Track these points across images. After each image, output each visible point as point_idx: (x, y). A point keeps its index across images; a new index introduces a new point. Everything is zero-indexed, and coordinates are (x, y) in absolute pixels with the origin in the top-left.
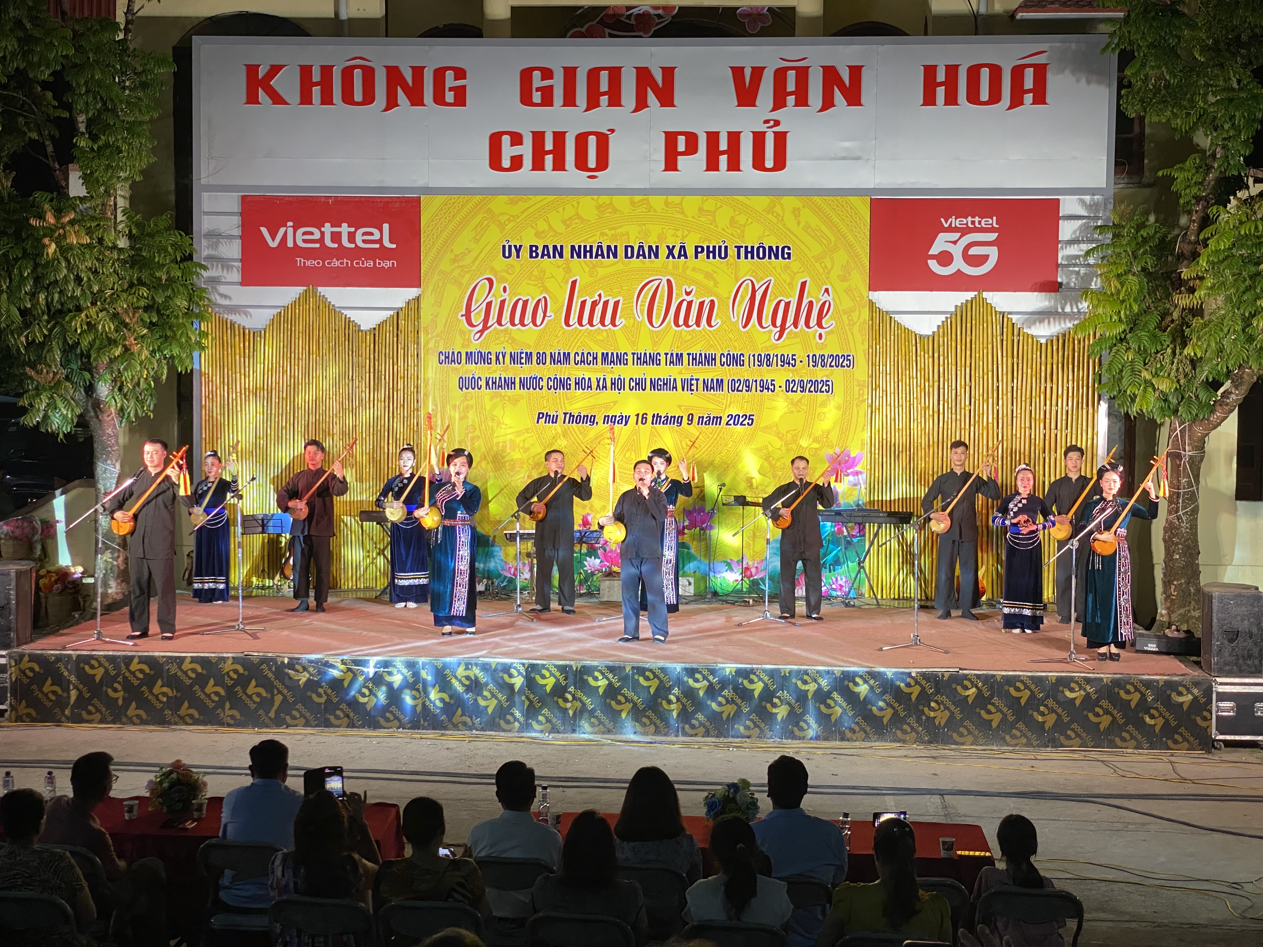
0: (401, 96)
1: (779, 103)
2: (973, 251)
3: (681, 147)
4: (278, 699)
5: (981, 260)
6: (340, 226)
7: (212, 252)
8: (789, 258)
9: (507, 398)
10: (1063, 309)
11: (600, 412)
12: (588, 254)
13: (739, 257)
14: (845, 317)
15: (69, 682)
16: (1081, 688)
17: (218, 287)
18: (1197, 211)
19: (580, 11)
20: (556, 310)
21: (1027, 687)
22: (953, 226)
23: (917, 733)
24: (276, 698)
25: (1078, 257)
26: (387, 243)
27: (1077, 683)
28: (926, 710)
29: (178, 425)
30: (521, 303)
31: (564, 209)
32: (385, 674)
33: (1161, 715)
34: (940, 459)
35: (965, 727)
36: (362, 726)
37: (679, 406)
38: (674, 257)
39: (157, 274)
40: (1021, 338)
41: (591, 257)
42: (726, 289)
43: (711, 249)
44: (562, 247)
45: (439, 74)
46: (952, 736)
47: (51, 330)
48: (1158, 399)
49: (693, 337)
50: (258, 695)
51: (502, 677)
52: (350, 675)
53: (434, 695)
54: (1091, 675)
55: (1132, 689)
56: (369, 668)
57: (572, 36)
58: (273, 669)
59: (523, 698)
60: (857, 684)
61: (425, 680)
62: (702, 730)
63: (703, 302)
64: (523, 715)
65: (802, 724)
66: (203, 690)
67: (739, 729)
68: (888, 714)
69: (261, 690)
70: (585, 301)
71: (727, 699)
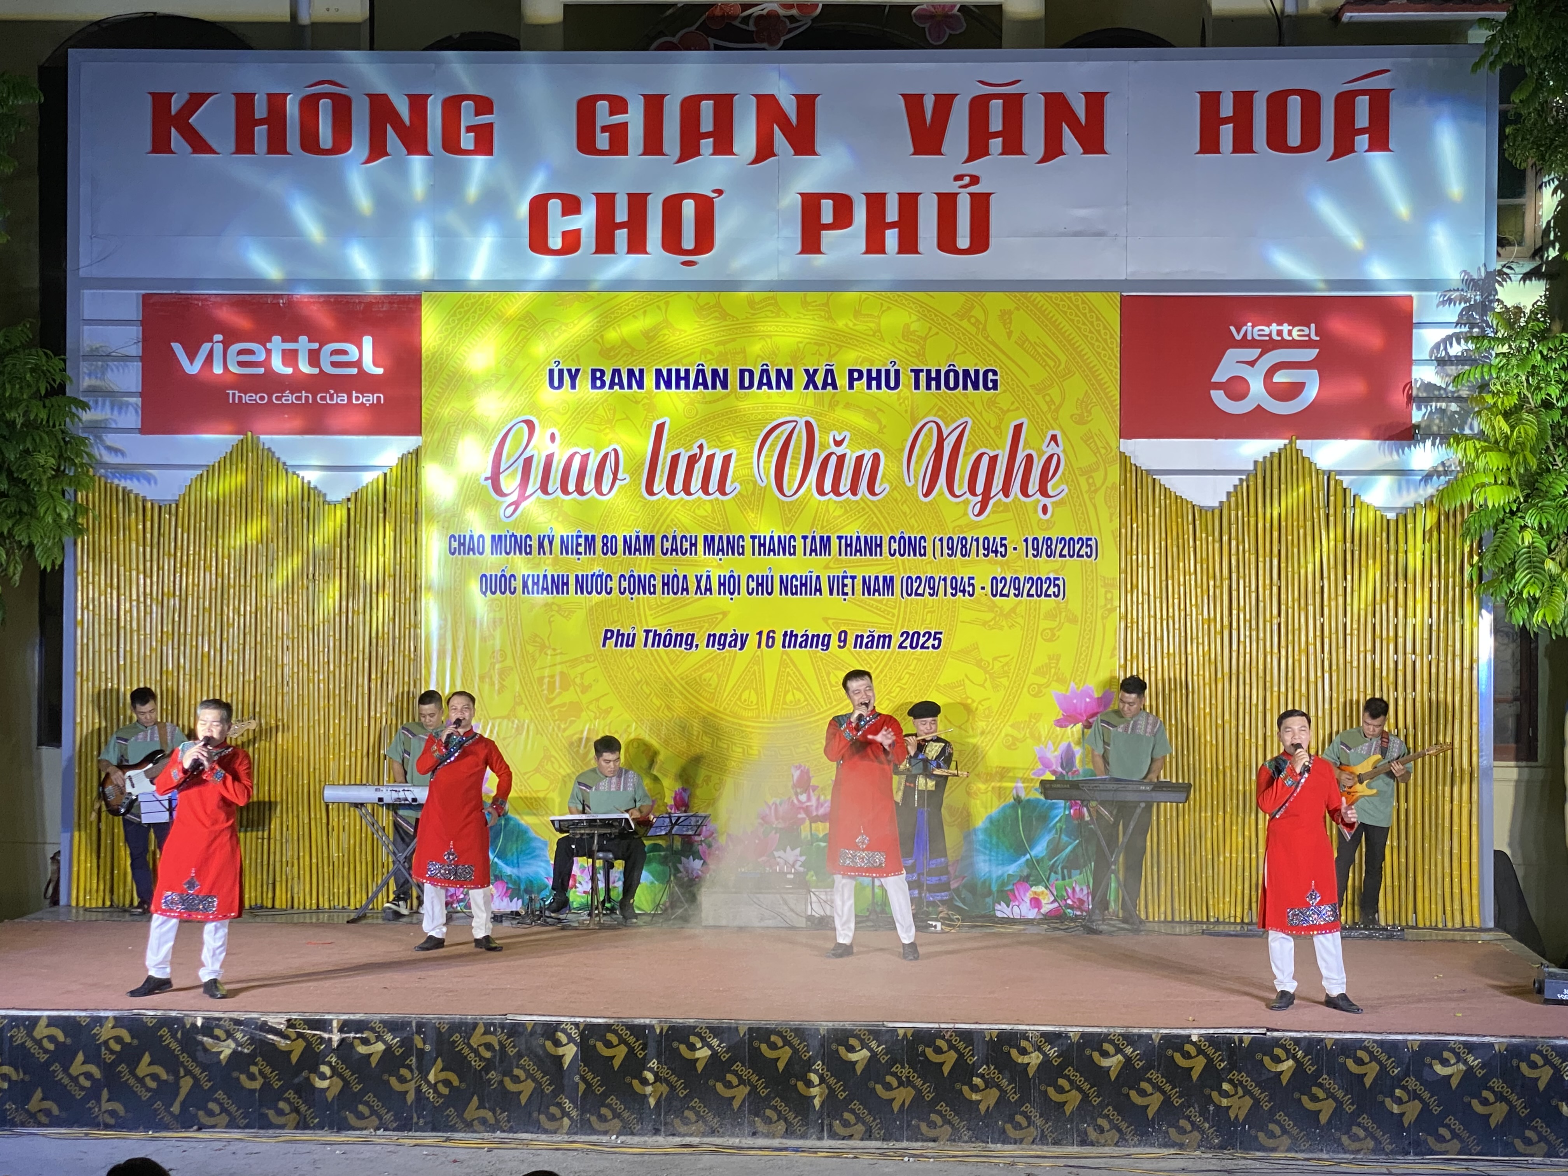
1: (978, 150)
2: (1280, 377)
3: (827, 217)
4: (186, 1084)
5: (1293, 391)
6: (297, 341)
7: (94, 382)
8: (995, 387)
9: (556, 608)
11: (701, 628)
12: (683, 382)
13: (917, 387)
14: (1082, 480)
16: (1459, 1059)
17: (104, 436)
19: (670, 11)
20: (633, 469)
21: (1373, 1058)
22: (1249, 337)
23: (1203, 1132)
24: (182, 1081)
25: (1443, 386)
26: (369, 366)
27: (1452, 1050)
28: (1215, 1094)
29: (40, 652)
30: (577, 459)
31: (645, 313)
32: (357, 1042)
34: (1234, 701)
35: (1278, 1123)
36: (320, 1126)
37: (826, 620)
38: (816, 387)
39: (9, 417)
40: (1358, 511)
41: (687, 387)
42: (898, 435)
43: (874, 375)
44: (641, 371)
45: (452, 106)
46: (1256, 1137)
49: (847, 511)
50: (154, 1077)
51: (544, 1046)
52: (301, 1044)
53: (436, 1075)
54: (1474, 1039)
55: (1540, 1061)
56: (331, 1032)
57: (660, 48)
58: (179, 1035)
59: (577, 1078)
60: (1105, 1054)
61: (421, 1053)
62: (860, 1128)
63: (863, 456)
64: (576, 1107)
65: (1019, 1118)
66: (66, 1070)
67: (918, 1127)
68: (1154, 1102)
69: (158, 1070)
70: (679, 455)
71: (899, 1079)
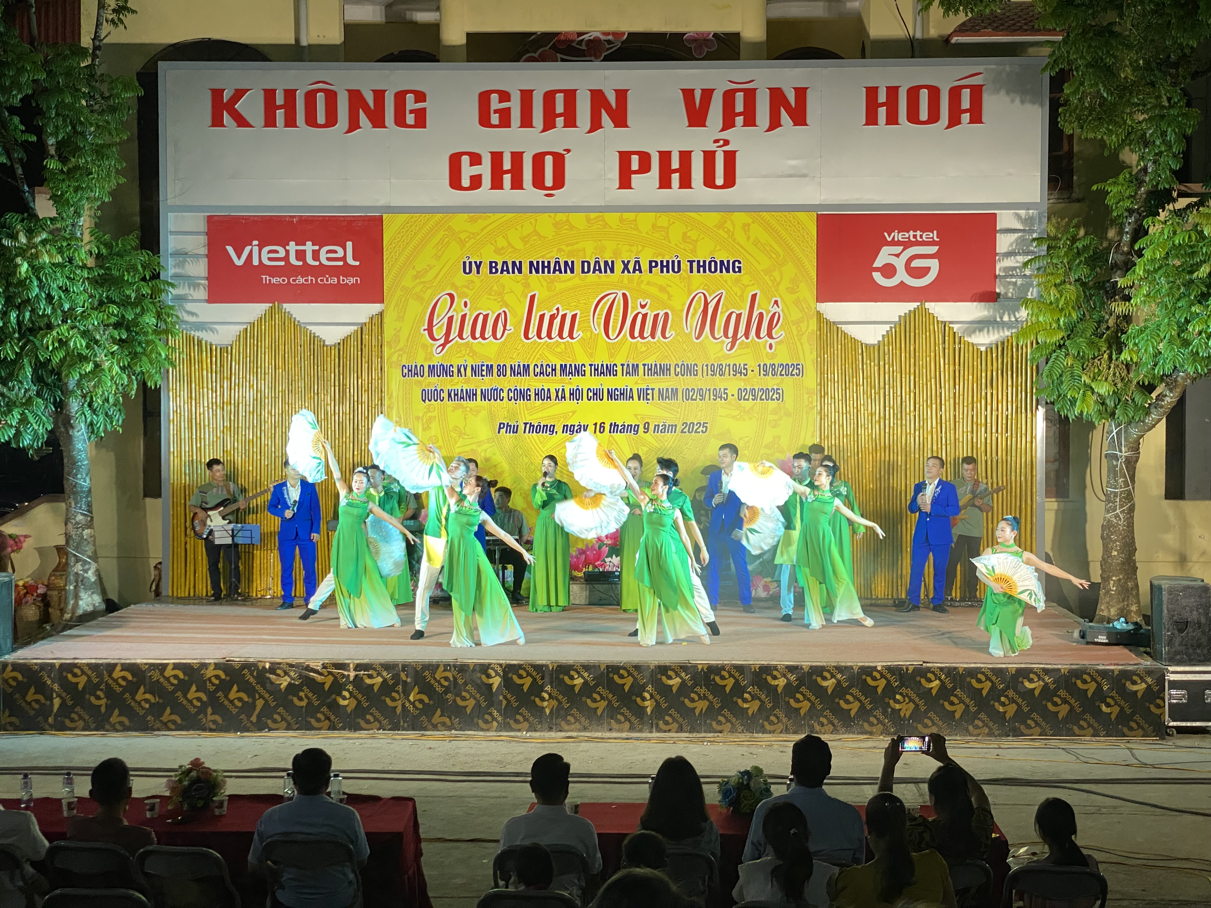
0: (363, 119)
1: (728, 123)
2: (915, 264)
3: (635, 166)
4: (260, 703)
5: (923, 272)
6: (305, 245)
7: (178, 271)
8: (740, 271)
9: (468, 409)
10: (1001, 318)
11: (559, 421)
12: (546, 269)
13: (691, 271)
14: (794, 328)
15: (52, 690)
16: (1039, 678)
17: (185, 305)
18: (1129, 223)
19: (533, 37)
20: (516, 324)
21: (988, 678)
22: (896, 239)
23: (884, 725)
24: (257, 702)
25: (1014, 268)
26: (350, 261)
27: (1036, 673)
28: (891, 702)
29: (144, 440)
30: (481, 317)
31: (522, 226)
32: (365, 677)
33: (1116, 703)
35: (930, 718)
36: (343, 728)
37: (636, 415)
38: (629, 272)
39: (128, 292)
40: (962, 346)
41: (549, 272)
42: (680, 301)
43: (665, 264)
44: (520, 262)
45: (400, 97)
46: (917, 727)
47: (22, 348)
48: (1096, 402)
49: (648, 349)
50: (240, 699)
51: (480, 678)
52: (331, 678)
53: (414, 697)
54: (1049, 666)
55: (1088, 679)
56: (349, 671)
57: (526, 61)
58: (255, 674)
59: (501, 698)
60: (825, 679)
61: (405, 682)
62: (675, 725)
63: (658, 314)
64: (501, 715)
65: (772, 718)
66: (185, 696)
67: (711, 725)
68: (855, 707)
69: (243, 695)
70: (544, 314)
71: (699, 695)
